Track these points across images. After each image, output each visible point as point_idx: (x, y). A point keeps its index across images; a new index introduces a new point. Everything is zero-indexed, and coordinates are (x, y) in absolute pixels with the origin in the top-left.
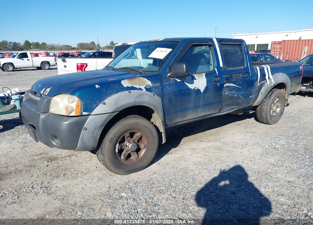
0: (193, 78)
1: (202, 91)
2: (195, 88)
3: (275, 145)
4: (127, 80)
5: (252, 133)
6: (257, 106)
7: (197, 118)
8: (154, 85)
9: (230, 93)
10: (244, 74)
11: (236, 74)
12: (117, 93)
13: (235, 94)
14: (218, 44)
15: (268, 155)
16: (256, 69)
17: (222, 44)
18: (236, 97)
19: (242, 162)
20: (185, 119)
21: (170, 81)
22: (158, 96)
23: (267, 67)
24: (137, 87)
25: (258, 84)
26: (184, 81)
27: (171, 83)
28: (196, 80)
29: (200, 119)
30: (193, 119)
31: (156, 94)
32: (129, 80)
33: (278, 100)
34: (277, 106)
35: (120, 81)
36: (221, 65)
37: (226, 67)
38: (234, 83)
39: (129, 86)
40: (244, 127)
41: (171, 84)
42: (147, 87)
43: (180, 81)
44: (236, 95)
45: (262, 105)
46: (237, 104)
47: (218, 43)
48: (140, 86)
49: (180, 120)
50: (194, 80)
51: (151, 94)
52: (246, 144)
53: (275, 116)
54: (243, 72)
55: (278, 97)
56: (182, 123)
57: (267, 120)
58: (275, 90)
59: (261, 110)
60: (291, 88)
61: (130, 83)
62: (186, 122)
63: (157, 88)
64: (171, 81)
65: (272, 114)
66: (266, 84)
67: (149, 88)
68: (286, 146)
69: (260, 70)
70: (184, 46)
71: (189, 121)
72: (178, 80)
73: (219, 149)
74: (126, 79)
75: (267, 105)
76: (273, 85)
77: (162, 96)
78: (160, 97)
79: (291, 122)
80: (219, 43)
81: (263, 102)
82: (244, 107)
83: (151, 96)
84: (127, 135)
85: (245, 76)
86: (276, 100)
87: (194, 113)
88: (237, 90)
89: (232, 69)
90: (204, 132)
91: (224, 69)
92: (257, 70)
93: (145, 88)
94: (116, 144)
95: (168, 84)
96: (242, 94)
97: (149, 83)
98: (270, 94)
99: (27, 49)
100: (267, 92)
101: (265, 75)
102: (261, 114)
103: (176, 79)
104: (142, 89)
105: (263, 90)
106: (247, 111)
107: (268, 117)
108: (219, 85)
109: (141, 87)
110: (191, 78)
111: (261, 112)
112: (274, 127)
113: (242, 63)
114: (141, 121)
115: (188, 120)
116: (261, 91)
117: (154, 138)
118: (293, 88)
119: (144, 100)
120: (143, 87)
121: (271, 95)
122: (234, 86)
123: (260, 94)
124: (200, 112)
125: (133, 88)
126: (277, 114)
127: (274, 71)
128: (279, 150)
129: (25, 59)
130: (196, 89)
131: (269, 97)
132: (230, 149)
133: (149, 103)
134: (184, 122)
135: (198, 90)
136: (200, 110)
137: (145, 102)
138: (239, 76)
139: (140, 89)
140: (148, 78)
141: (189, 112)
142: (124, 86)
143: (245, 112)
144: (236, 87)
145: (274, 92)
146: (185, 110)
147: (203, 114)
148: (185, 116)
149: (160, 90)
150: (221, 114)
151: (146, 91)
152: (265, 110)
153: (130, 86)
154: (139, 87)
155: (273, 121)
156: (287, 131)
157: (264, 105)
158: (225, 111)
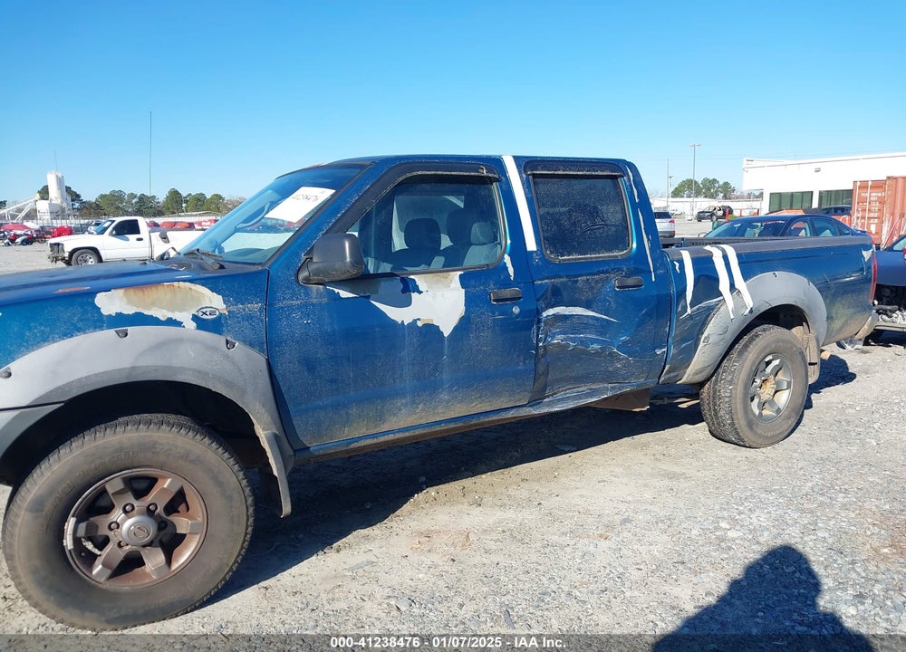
0: (409, 287)
1: (447, 331)
2: (415, 321)
3: (728, 527)
4: (120, 292)
5: (672, 476)
6: (701, 384)
7: (440, 422)
8: (233, 308)
9: (573, 340)
10: (628, 276)
11: (592, 274)
12: (67, 334)
13: (593, 341)
14: (521, 177)
15: (681, 567)
16: (676, 257)
17: (534, 176)
18: (597, 353)
19: (569, 594)
20: (385, 427)
21: (307, 294)
22: (251, 345)
23: (723, 251)
24: (162, 314)
25: (689, 311)
26: (368, 297)
27: (315, 301)
28: (420, 292)
29: (452, 425)
30: (420, 426)
31: (244, 342)
32: (131, 291)
33: (776, 362)
34: (778, 383)
35: (93, 294)
36: (531, 245)
37: (552, 253)
38: (588, 306)
39: (125, 312)
40: (654, 455)
41: (313, 305)
42: (204, 317)
43: (351, 295)
44: (596, 346)
45: (716, 380)
46: (609, 377)
47: (520, 173)
48: (173, 311)
49: (363, 431)
50: (414, 296)
51: (219, 340)
52: (626, 521)
53: (769, 419)
54: (619, 270)
55: (775, 353)
56: (375, 441)
57: (738, 433)
58: (764, 330)
59: (714, 398)
60: (829, 325)
61: (130, 302)
62: (391, 437)
63: (249, 318)
64: (314, 295)
65: (757, 412)
66: (721, 309)
67: (213, 320)
68: (766, 534)
69: (695, 262)
70: (378, 181)
71: (407, 434)
72: (344, 294)
73: (519, 536)
74: (116, 288)
75: (731, 382)
76: (748, 311)
77: (269, 346)
78: (261, 351)
79: (834, 439)
80: (525, 171)
81: (720, 370)
82: (639, 385)
83: (214, 349)
84: (115, 484)
85: (631, 281)
86: (768, 363)
87: (421, 406)
88: (602, 327)
89: (575, 259)
90: (506, 471)
91: (543, 258)
92: (681, 262)
93: (195, 318)
94: (64, 520)
95: (299, 307)
96: (625, 343)
97: (214, 302)
98: (742, 342)
99: (173, 213)
100: (730, 337)
101: (717, 280)
102: (715, 410)
103: (336, 291)
104: (179, 324)
105: (711, 329)
106: (666, 401)
107: (741, 423)
108: (516, 310)
109: (177, 316)
110: (401, 286)
111: (715, 404)
112: (761, 458)
113: (620, 240)
114: (170, 435)
115: (400, 430)
116: (705, 334)
117: (229, 498)
118: (837, 324)
119: (176, 362)
120: (185, 317)
121: (746, 346)
122: (587, 316)
123: (701, 344)
124: (448, 402)
125: (140, 319)
126: (778, 411)
127: (751, 265)
128: (730, 548)
129: (132, 237)
130: (420, 324)
131: (741, 353)
132: (555, 538)
133: (199, 372)
134: (382, 439)
135: (431, 330)
136: (445, 396)
137: (181, 370)
138: (607, 280)
139: (172, 322)
140: (212, 283)
141: (399, 402)
142: (105, 312)
143: (659, 402)
144: (597, 319)
145: (757, 336)
146: (379, 397)
147: (460, 410)
148: (381, 418)
149: (262, 325)
150: (545, 410)
151: (199, 327)
152: (727, 399)
153: (129, 310)
154: (170, 315)
155: (760, 436)
156: (802, 472)
157: (722, 380)
158: (562, 401)
